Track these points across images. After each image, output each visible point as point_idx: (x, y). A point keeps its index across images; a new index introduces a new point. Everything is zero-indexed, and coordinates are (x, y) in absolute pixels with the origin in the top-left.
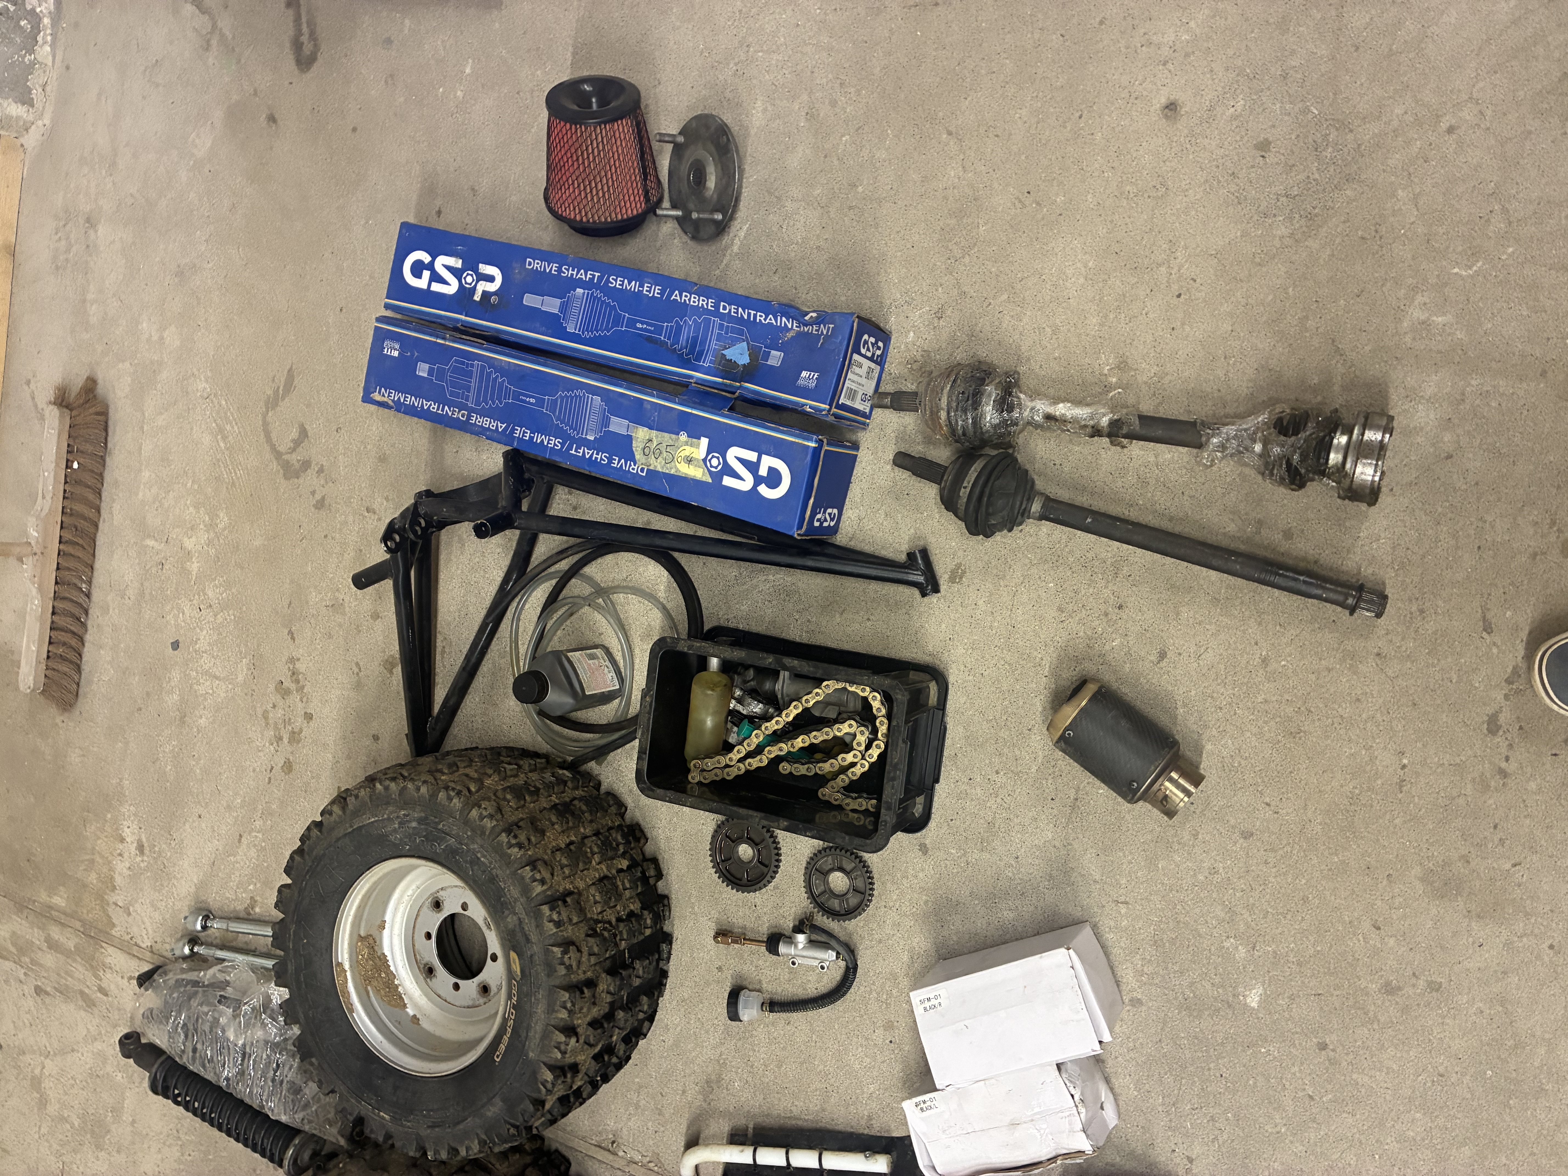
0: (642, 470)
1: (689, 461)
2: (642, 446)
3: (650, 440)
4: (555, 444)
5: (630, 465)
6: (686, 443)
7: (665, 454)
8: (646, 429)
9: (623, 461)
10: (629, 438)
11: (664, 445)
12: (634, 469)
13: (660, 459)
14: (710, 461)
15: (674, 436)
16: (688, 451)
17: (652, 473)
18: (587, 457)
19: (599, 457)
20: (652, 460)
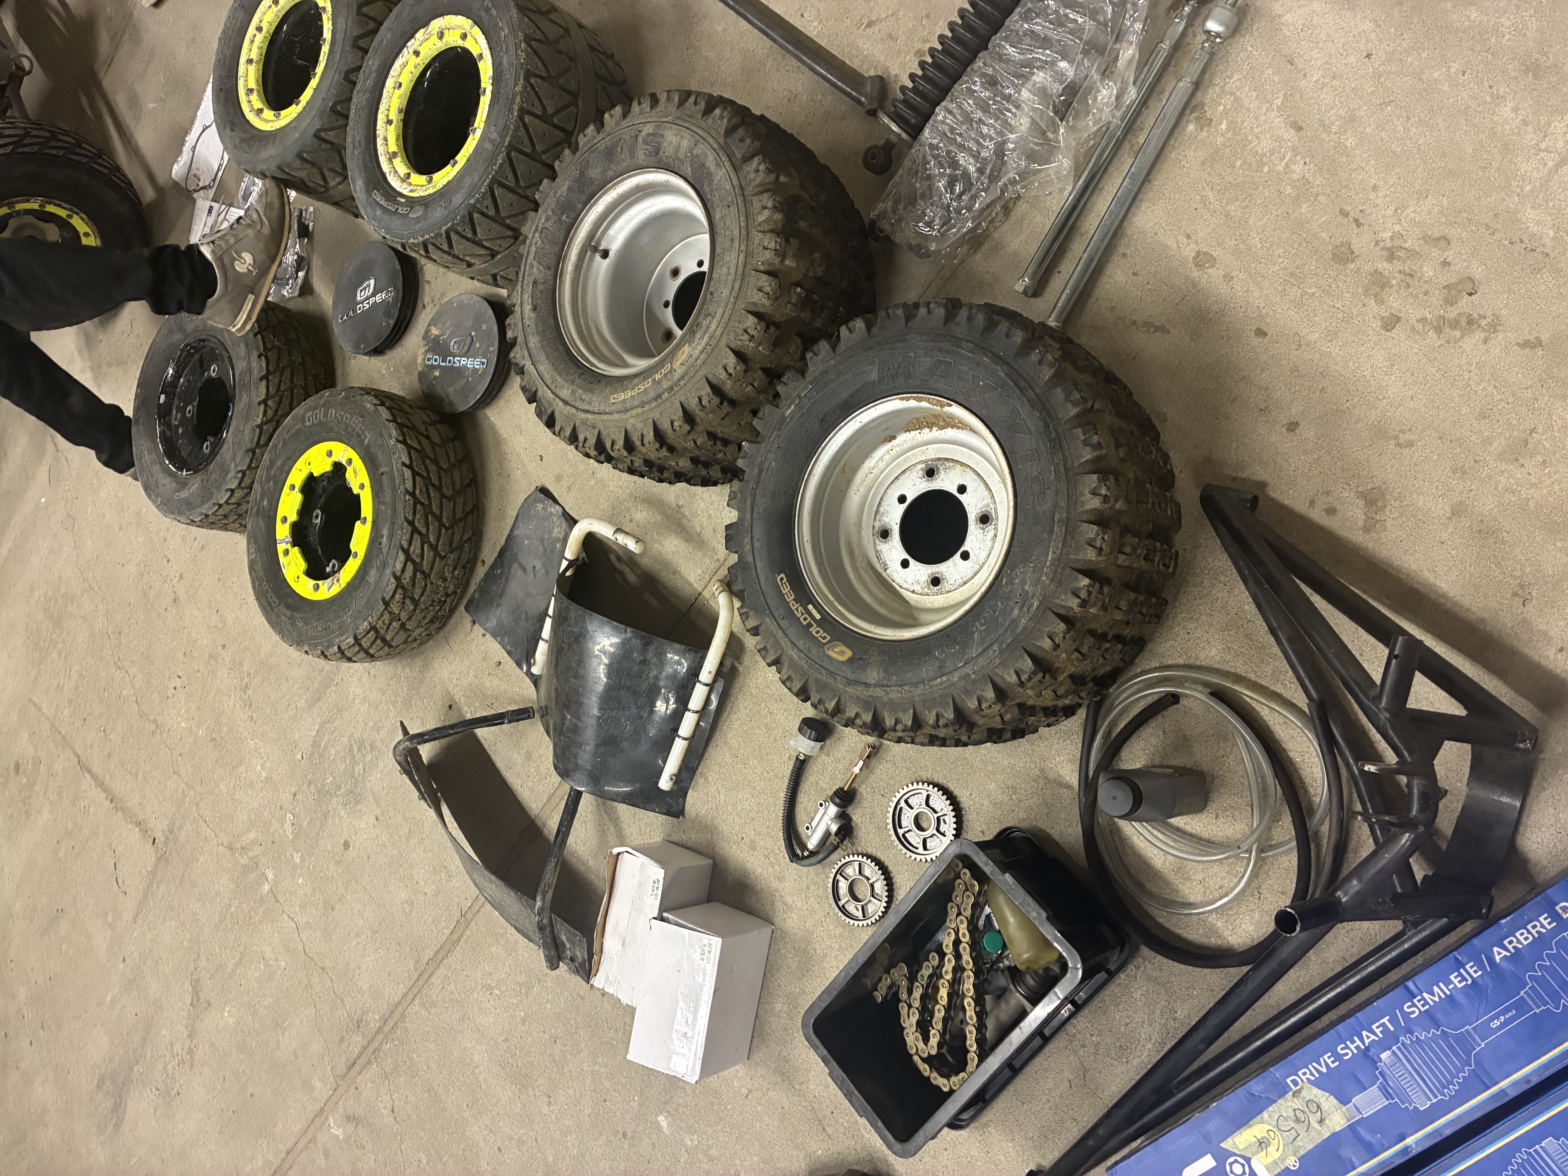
0: (1295, 1083)
1: (1262, 1144)
2: (1325, 1106)
3: (1321, 1121)
4: (1414, 1005)
5: (1312, 1074)
6: (1283, 1159)
7: (1292, 1124)
8: (1338, 1129)
9: (1324, 1070)
10: (1344, 1100)
11: (1303, 1134)
12: (1304, 1075)
13: (1291, 1114)
14: (1243, 1166)
15: (1302, 1152)
16: (1273, 1153)
17: (1282, 1091)
18: (1364, 1033)
19: (1352, 1047)
20: (1298, 1103)
